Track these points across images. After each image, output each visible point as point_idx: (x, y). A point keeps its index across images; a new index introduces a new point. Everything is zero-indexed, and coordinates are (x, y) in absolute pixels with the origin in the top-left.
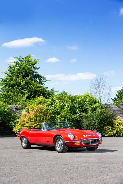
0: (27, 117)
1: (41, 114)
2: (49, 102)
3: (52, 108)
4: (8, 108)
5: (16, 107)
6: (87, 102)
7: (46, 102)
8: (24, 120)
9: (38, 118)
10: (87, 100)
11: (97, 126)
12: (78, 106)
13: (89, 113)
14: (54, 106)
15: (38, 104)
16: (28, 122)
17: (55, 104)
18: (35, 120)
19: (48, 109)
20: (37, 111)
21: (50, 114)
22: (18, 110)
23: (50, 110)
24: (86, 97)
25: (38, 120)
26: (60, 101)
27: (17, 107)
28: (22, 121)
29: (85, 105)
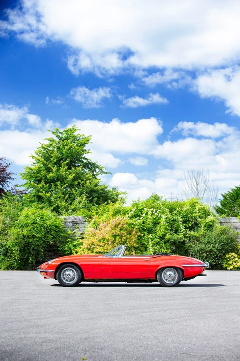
0: (98, 237)
1: (122, 231)
2: (132, 212)
3: (138, 221)
4: (61, 221)
5: (73, 218)
6: (196, 213)
7: (127, 211)
8: (94, 241)
9: (117, 238)
10: (197, 210)
11: (216, 253)
12: (181, 220)
13: (202, 230)
14: (142, 218)
15: (113, 215)
16: (101, 245)
17: (144, 215)
18: (113, 242)
19: (133, 224)
20: (116, 226)
21: (136, 232)
22: (77, 224)
23: (136, 225)
24: (193, 205)
25: (117, 242)
26: (152, 211)
27: (76, 219)
28: (90, 242)
29: (194, 218)
